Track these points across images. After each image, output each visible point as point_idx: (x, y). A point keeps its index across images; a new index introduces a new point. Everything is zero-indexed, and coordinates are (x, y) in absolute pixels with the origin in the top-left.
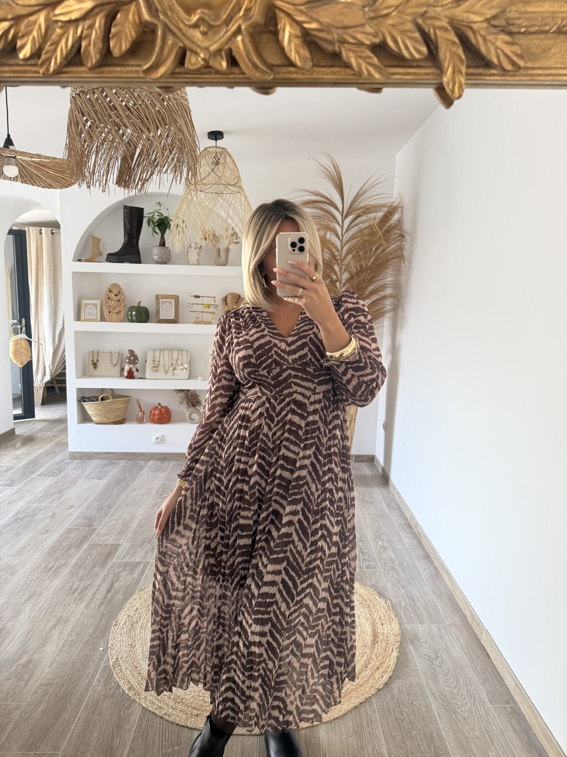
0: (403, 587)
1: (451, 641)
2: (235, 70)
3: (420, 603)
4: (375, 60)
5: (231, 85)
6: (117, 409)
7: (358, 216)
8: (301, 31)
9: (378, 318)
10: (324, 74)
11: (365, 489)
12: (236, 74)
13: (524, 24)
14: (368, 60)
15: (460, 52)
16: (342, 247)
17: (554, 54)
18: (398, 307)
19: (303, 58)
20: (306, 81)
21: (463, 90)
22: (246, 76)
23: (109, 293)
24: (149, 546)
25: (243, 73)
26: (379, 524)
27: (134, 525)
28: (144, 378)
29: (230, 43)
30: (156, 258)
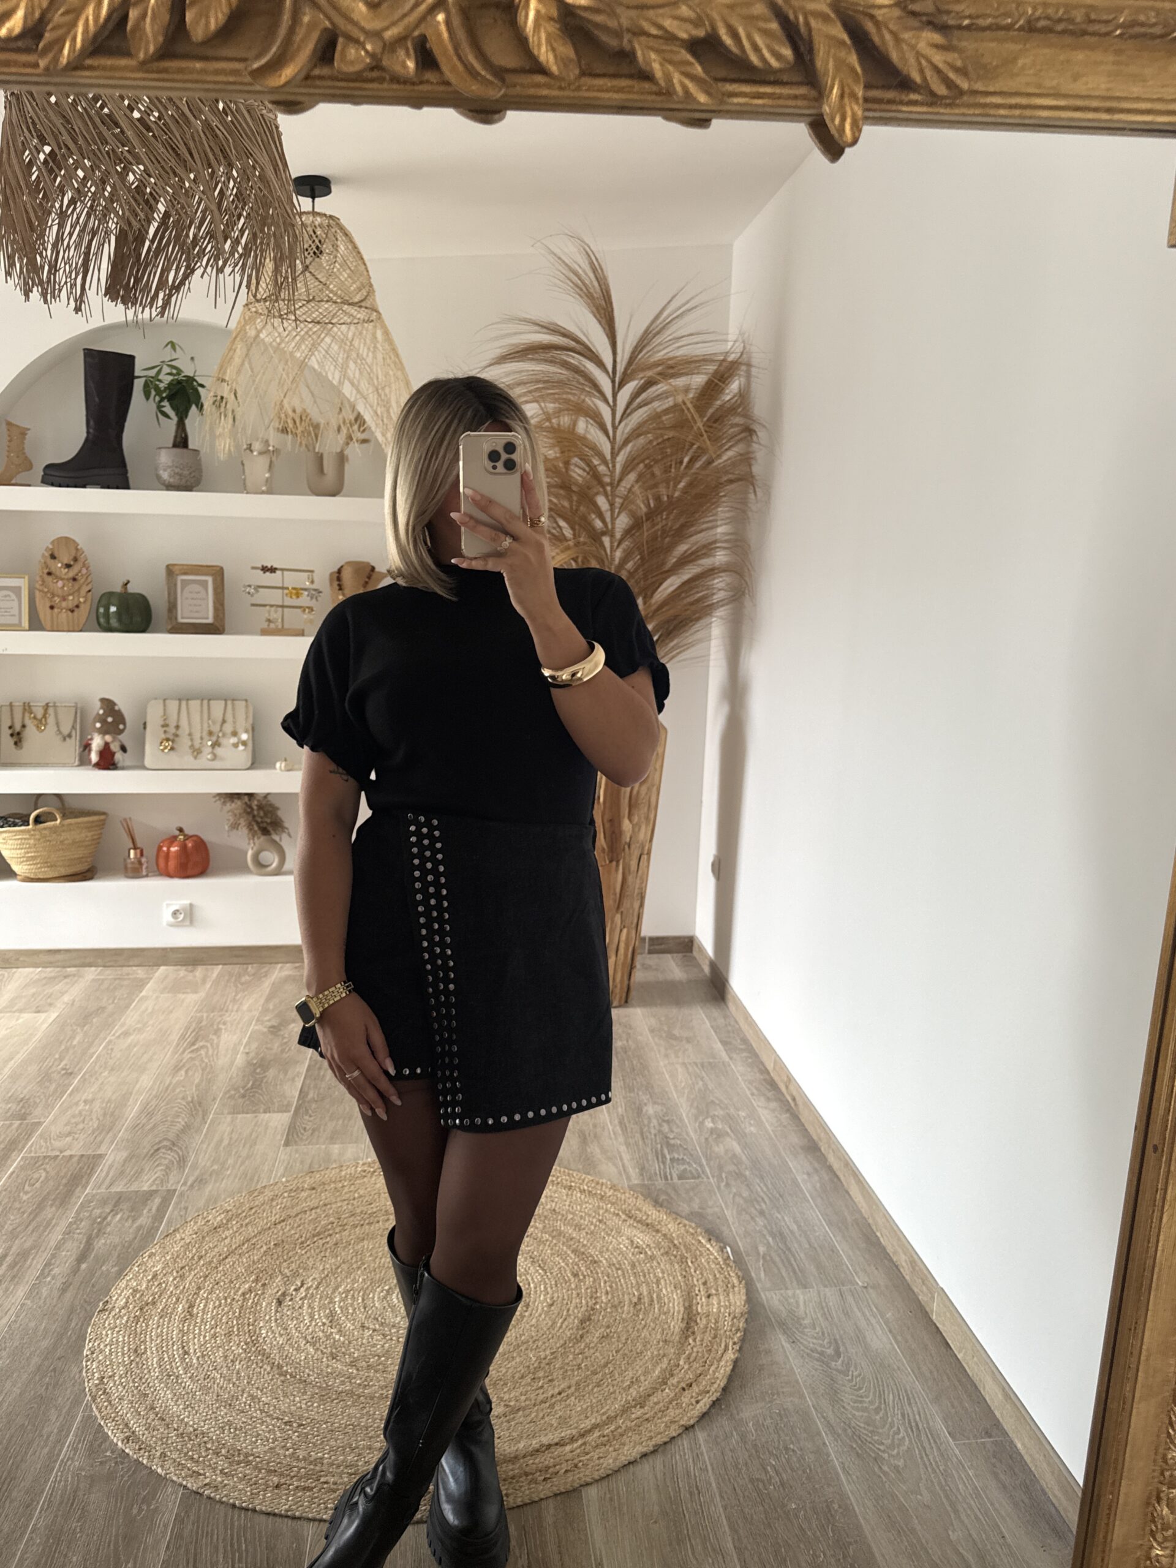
0: (762, 1213)
1: (867, 1320)
2: (430, 76)
3: (800, 1245)
4: (698, 69)
5: (417, 103)
6: (74, 842)
7: (650, 383)
8: (558, 10)
9: (698, 619)
10: (603, 91)
11: (674, 1011)
12: (432, 83)
13: (967, 13)
14: (683, 69)
15: (853, 59)
16: (614, 455)
17: (1023, 68)
18: (743, 594)
19: (562, 59)
20: (568, 101)
21: (860, 131)
22: (450, 89)
23: (50, 562)
24: (171, 1156)
25: (448, 83)
26: (705, 1085)
27: (132, 1111)
28: (143, 767)
29: (423, 26)
30: (165, 475)
